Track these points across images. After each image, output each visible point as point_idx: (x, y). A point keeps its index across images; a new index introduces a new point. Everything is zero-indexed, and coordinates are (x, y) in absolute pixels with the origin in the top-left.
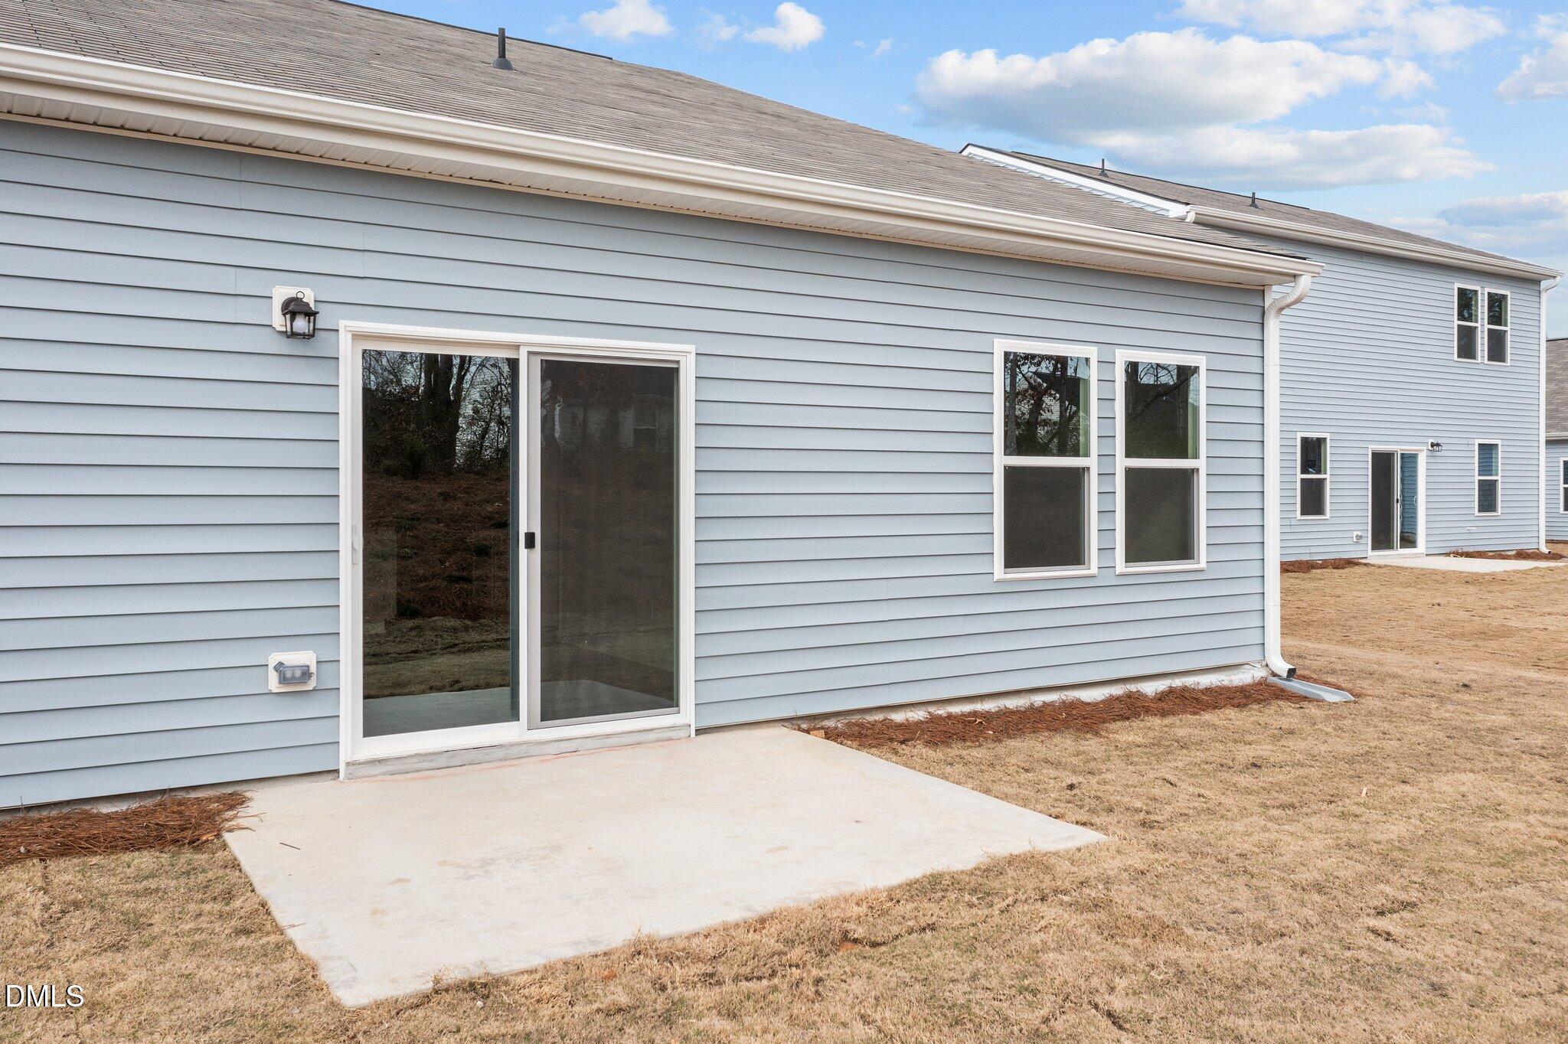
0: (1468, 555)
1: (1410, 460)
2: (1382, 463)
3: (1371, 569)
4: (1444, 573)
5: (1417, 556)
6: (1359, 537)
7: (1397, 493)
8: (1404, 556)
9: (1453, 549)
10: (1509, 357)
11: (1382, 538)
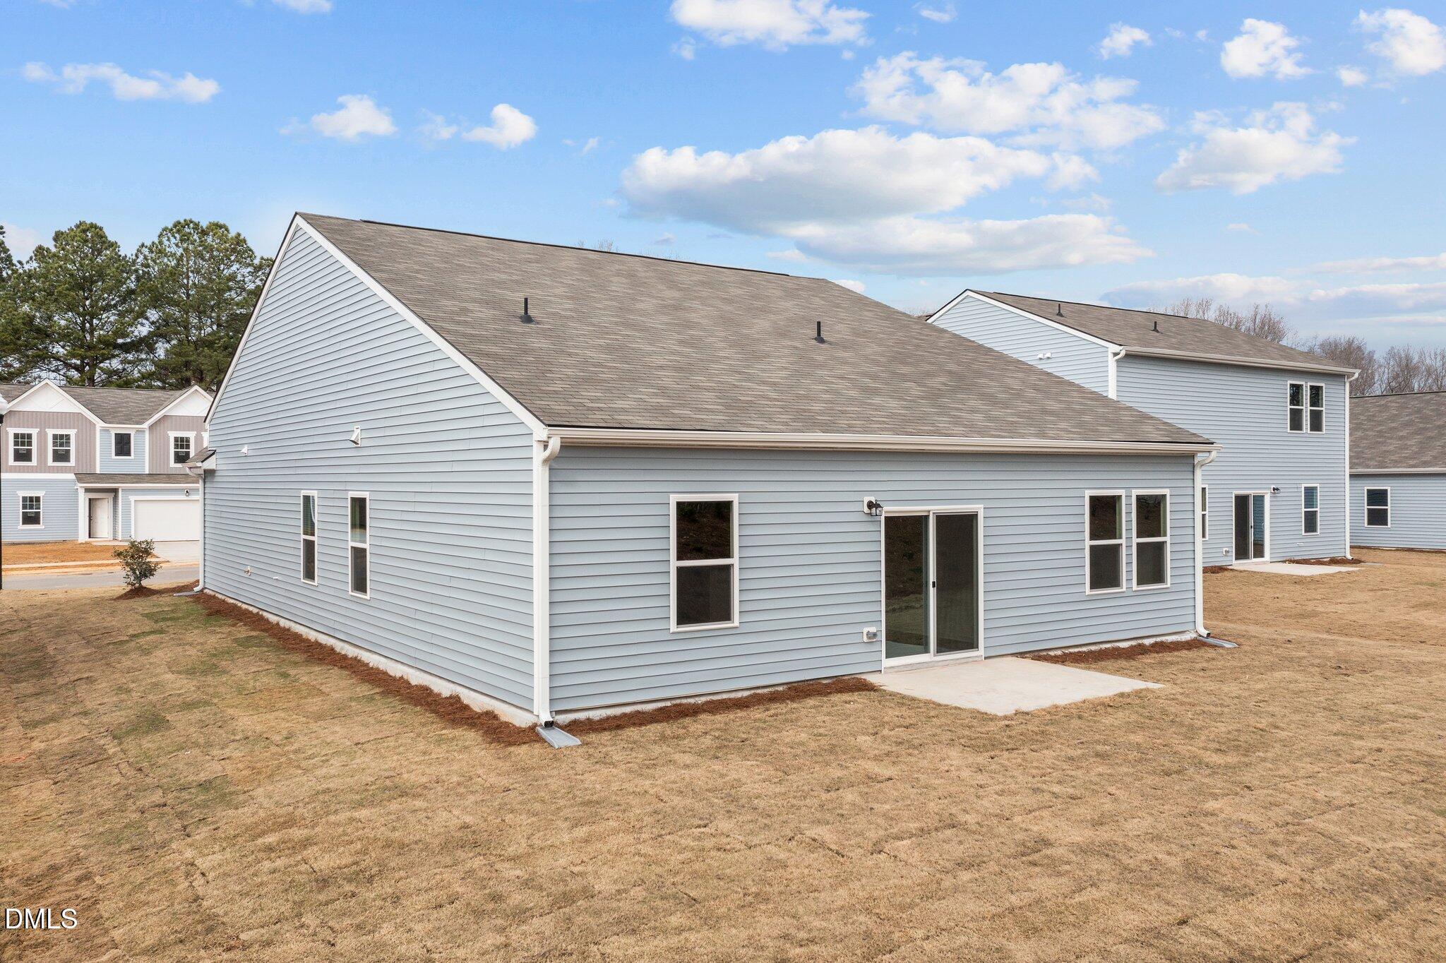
0: (1298, 562)
1: (1259, 500)
2: (1242, 502)
3: (1235, 573)
4: (1282, 576)
5: (1264, 563)
6: (1227, 552)
7: (1252, 523)
8: (1256, 564)
9: (1288, 558)
10: (1324, 427)
11: (1242, 553)
